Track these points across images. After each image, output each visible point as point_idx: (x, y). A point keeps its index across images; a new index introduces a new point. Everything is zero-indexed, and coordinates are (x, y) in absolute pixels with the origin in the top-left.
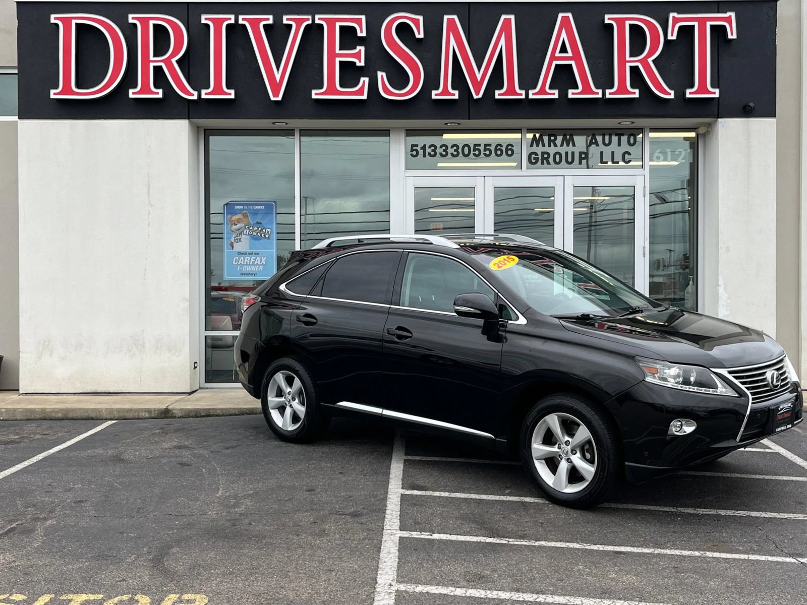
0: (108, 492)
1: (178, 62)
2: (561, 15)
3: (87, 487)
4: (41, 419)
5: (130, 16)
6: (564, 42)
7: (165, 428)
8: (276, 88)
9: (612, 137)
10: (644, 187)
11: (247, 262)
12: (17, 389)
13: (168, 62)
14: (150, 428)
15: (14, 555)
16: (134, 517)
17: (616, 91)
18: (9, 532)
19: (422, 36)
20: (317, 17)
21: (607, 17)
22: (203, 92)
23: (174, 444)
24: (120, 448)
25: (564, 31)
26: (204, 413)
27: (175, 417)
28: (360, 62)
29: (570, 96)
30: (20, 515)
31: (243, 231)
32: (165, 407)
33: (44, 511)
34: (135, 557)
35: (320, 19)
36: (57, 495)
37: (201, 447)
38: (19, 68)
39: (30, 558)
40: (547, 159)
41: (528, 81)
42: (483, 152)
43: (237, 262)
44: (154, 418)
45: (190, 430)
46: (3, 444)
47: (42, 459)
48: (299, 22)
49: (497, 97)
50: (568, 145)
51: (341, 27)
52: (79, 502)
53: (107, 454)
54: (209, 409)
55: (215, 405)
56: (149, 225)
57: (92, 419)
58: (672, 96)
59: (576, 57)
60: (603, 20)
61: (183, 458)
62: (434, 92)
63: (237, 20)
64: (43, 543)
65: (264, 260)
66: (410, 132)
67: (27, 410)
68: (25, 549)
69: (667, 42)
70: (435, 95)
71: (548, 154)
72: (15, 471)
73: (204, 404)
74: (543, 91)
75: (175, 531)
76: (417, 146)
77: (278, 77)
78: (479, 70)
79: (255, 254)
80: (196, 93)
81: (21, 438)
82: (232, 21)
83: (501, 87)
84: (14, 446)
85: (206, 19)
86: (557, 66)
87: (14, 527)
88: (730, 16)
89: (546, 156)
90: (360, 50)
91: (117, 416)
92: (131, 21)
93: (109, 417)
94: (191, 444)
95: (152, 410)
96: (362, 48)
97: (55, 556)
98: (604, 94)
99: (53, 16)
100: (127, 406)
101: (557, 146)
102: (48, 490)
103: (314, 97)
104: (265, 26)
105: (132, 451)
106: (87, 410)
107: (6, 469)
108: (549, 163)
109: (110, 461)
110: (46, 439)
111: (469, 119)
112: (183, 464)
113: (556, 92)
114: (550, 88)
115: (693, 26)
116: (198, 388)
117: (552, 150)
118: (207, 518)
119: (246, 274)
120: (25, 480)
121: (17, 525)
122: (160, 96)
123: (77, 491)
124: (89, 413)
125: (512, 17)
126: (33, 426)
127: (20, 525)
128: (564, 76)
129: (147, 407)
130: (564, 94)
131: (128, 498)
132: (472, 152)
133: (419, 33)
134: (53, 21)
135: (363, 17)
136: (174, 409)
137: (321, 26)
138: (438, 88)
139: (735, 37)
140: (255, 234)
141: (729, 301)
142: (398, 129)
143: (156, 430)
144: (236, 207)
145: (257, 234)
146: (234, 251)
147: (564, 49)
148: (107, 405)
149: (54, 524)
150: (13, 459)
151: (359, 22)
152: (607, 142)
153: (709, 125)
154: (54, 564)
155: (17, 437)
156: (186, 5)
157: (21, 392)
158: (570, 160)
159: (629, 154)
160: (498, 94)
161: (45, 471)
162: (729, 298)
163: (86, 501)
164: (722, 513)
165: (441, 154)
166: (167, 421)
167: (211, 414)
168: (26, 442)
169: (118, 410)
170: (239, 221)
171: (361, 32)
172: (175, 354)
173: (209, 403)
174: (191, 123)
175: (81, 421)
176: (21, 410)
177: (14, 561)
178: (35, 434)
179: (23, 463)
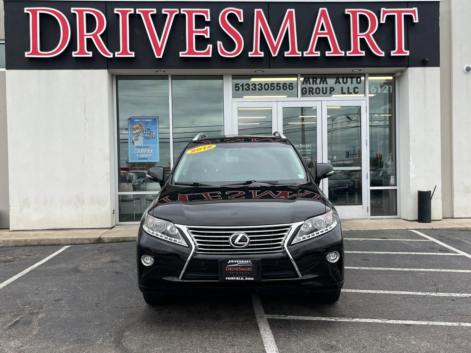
0: (75, 293)
1: (101, 36)
2: (320, 9)
3: (61, 290)
4: (24, 246)
5: (72, 9)
6: (322, 25)
7: (100, 249)
8: (159, 50)
9: (348, 79)
10: (366, 107)
11: (142, 152)
12: (8, 228)
13: (95, 36)
14: (92, 250)
15: (21, 341)
16: (95, 310)
17: (352, 52)
18: (15, 323)
19: (242, 21)
20: (182, 10)
21: (346, 10)
22: (116, 53)
23: (108, 259)
24: (76, 263)
25: (322, 18)
26: (122, 240)
27: (105, 243)
28: (207, 35)
29: (327, 55)
30: (21, 311)
31: (140, 134)
32: (99, 237)
33: (35, 307)
34: (102, 340)
35: (183, 11)
36: (42, 296)
37: (125, 261)
38: (6, 40)
39: (33, 343)
40: (312, 91)
41: (303, 47)
42: (276, 88)
43: (136, 152)
44: (93, 244)
45: (116, 251)
46: (3, 263)
47: (29, 272)
48: (171, 13)
49: (286, 55)
50: (323, 84)
51: (196, 16)
52: (57, 300)
53: (69, 267)
54: (125, 237)
55: (128, 235)
56: (85, 131)
57: (55, 245)
58: (383, 55)
59: (330, 33)
60: (344, 12)
61: (117, 269)
62: (250, 53)
63: (135, 11)
64: (39, 331)
65: (152, 150)
66: (235, 77)
67: (16, 241)
68: (28, 336)
69: (380, 24)
70: (250, 54)
71: (313, 88)
72: (13, 280)
73: (121, 234)
74: (311, 52)
75: (124, 319)
76: (238, 84)
77: (160, 44)
78: (275, 40)
79: (147, 147)
80: (112, 54)
81: (14, 258)
82: (133, 12)
83: (288, 50)
84: (10, 263)
85: (117, 11)
86: (319, 38)
87: (18, 320)
88: (415, 10)
89: (311, 90)
90: (207, 29)
91: (70, 243)
92: (72, 12)
93: (65, 243)
94: (119, 259)
95: (91, 239)
96: (208, 28)
97: (49, 341)
98: (345, 54)
99: (25, 9)
100: (76, 237)
101: (317, 84)
102: (36, 293)
103: (181, 56)
104: (152, 15)
105: (84, 264)
106: (52, 240)
107: (8, 279)
108: (313, 94)
109: (72, 272)
110: (29, 258)
111: (270, 68)
112: (117, 273)
113: (319, 52)
114: (316, 50)
115: (394, 15)
116: (115, 225)
117: (314, 86)
118: (141, 309)
119: (142, 159)
120: (20, 286)
121: (20, 318)
122: (91, 55)
123: (55, 293)
124: (54, 241)
125: (293, 10)
126: (20, 250)
127: (22, 318)
128: (323, 44)
129: (88, 237)
130: (323, 54)
131: (88, 297)
132: (270, 88)
133: (241, 19)
134: (26, 11)
135: (209, 10)
136: (104, 238)
137: (184, 15)
138: (252, 51)
139: (417, 21)
140: (146, 135)
141: (415, 170)
142: (228, 75)
143: (95, 251)
144: (135, 120)
145: (148, 136)
146: (135, 146)
147: (323, 29)
148: (64, 236)
149: (44, 317)
150: (11, 272)
151: (206, 13)
152: (345, 81)
153: (402, 72)
154: (49, 347)
155: (11, 257)
156: (105, 2)
157: (11, 230)
158: (325, 92)
159: (357, 88)
160: (286, 54)
161: (32, 280)
162: (416, 168)
163: (62, 299)
164: (453, 295)
165: (252, 89)
166: (100, 245)
167: (126, 240)
168: (17, 261)
169: (71, 239)
170: (137, 128)
171: (208, 18)
172: (102, 205)
173: (124, 234)
174: (109, 72)
175: (49, 246)
176: (12, 241)
177: (22, 346)
178: (22, 255)
179: (17, 275)
